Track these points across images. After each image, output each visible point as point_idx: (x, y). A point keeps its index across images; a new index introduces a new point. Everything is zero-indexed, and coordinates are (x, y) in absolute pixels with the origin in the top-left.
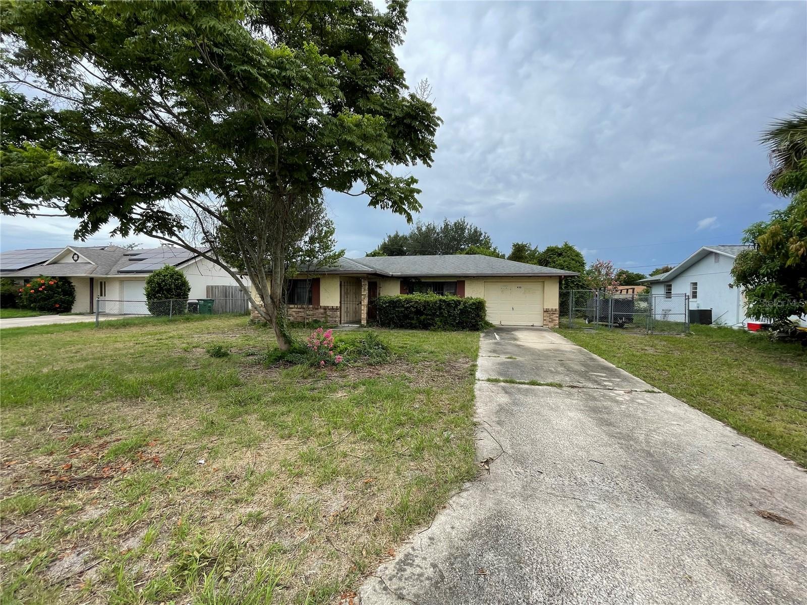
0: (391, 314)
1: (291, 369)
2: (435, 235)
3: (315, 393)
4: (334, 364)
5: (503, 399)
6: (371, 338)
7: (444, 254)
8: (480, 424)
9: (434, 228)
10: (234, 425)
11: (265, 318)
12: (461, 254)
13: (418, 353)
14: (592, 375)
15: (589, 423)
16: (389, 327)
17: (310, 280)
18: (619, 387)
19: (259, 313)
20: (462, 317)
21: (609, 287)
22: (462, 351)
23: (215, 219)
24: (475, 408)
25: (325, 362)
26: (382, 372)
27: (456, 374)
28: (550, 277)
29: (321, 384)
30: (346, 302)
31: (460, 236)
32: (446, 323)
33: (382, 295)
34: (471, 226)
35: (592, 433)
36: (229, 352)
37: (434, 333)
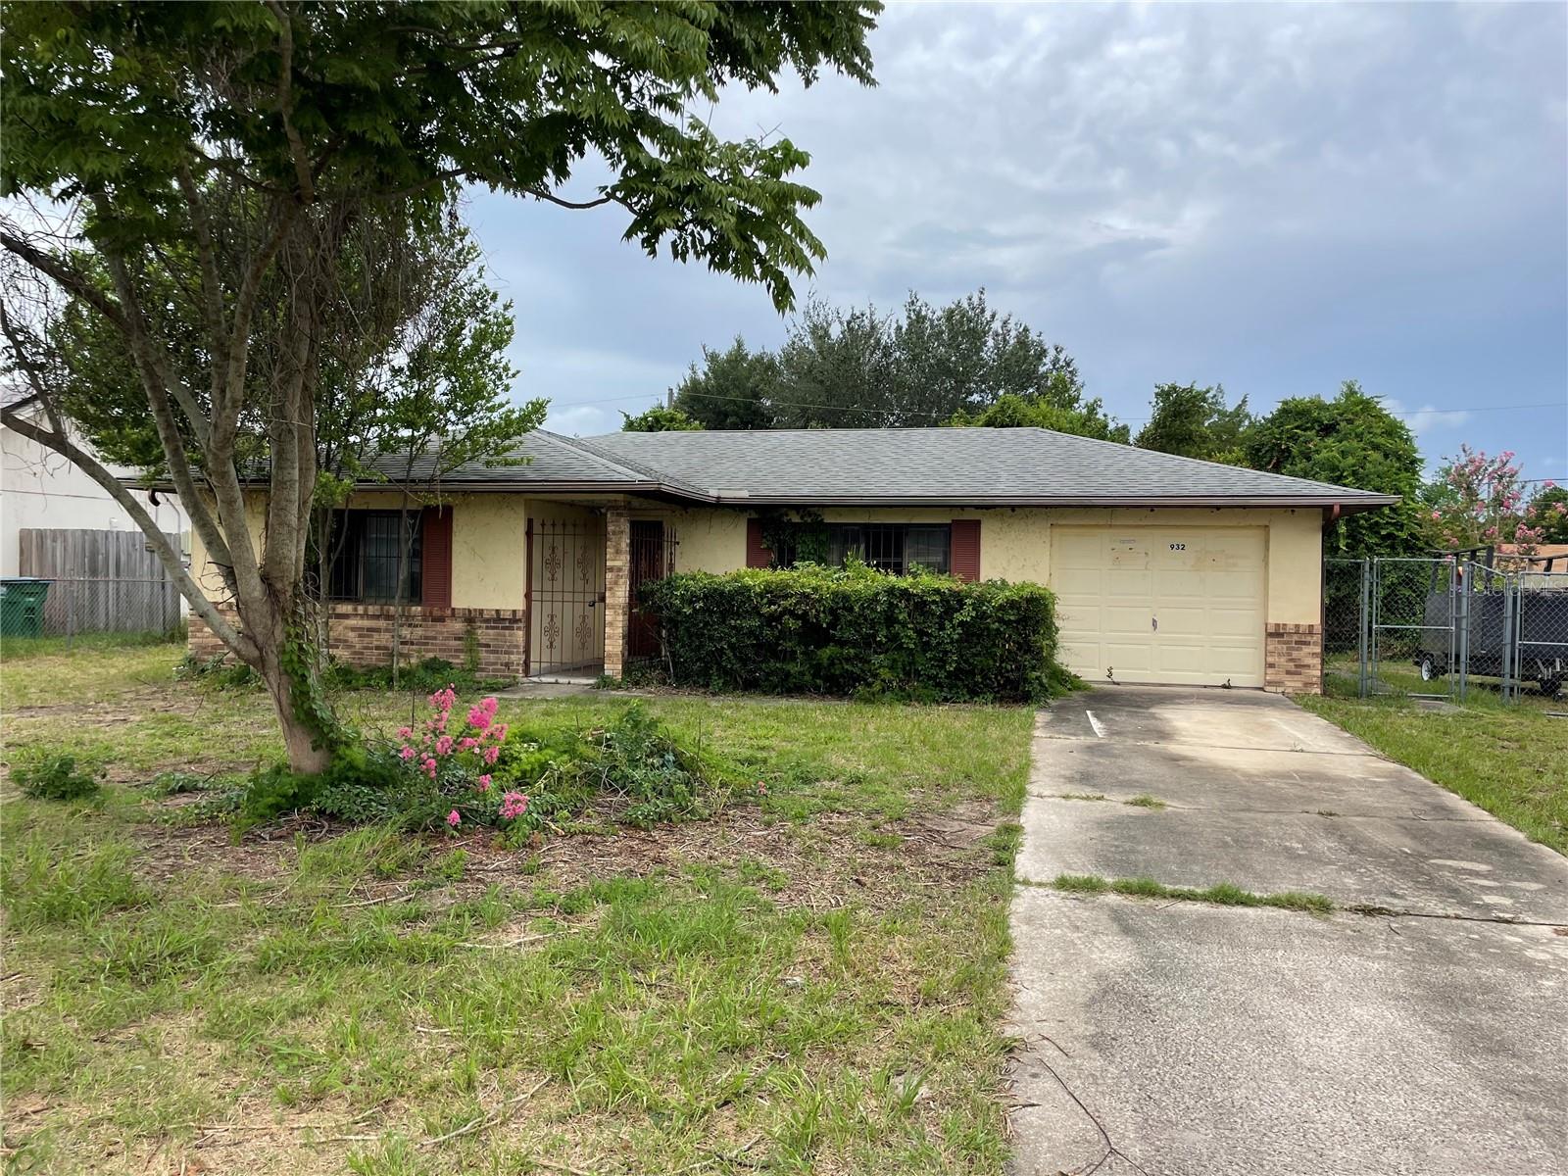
0: (711, 638)
1: (337, 841)
2: (879, 354)
3: (422, 933)
4: (496, 823)
5: (1114, 954)
6: (636, 725)
7: (909, 423)
8: (1027, 1047)
9: (873, 328)
10: (107, 1054)
11: (237, 652)
12: (968, 423)
13: (806, 781)
14: (1440, 867)
15: (1425, 1041)
16: (707, 685)
17: (413, 514)
18: (1536, 913)
19: (216, 634)
20: (968, 653)
21: (1505, 547)
22: (968, 777)
23: (52, 283)
24: (1010, 987)
25: (462, 816)
26: (673, 852)
27: (944, 860)
28: (1290, 510)
29: (443, 899)
30: (547, 596)
31: (965, 358)
32: (910, 673)
33: (680, 569)
34: (1005, 323)
35: (1438, 1080)
36: (97, 779)
37: (868, 710)
